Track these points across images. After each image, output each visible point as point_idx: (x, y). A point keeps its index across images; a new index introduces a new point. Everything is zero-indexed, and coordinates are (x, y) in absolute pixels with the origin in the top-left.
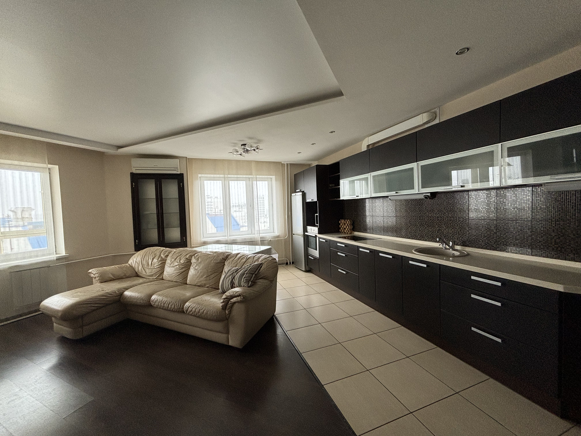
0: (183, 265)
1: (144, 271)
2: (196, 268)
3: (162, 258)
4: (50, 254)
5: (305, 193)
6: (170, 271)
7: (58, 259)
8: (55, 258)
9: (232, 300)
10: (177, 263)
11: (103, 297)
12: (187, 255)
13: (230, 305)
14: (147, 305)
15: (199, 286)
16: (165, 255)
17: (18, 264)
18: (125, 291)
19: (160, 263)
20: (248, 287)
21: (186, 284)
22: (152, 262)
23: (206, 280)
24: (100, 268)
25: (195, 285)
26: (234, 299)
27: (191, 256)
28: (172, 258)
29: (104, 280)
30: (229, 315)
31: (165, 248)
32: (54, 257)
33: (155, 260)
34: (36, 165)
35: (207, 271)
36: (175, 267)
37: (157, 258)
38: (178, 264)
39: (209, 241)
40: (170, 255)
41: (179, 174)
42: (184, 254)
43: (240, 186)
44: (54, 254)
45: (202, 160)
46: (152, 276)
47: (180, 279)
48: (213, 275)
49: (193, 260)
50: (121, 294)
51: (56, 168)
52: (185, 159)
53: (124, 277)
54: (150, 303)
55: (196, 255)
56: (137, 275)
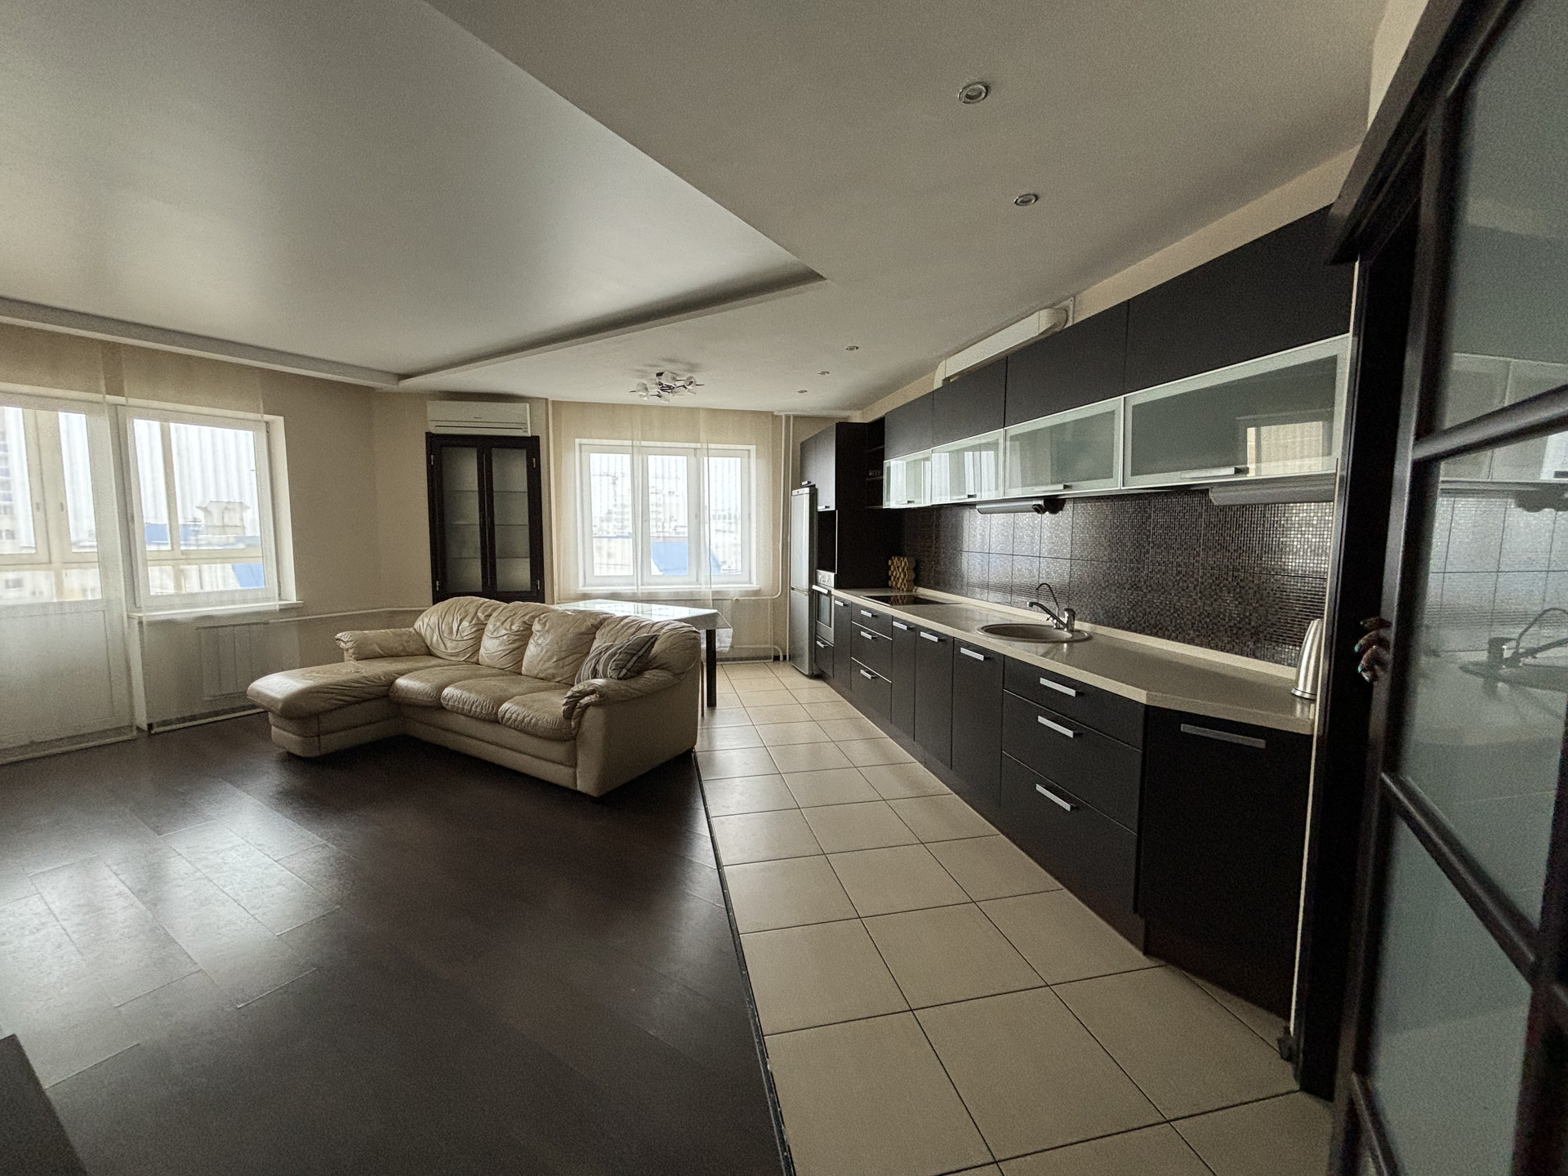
0: (517, 635)
1: (442, 646)
2: (540, 641)
3: (478, 619)
4: (267, 599)
5: (816, 490)
6: (492, 646)
7: (285, 610)
8: (278, 608)
9: (582, 701)
10: (506, 629)
11: (356, 685)
12: (525, 615)
13: (578, 710)
14: (435, 706)
15: (542, 679)
16: (486, 614)
17: (211, 613)
18: (396, 678)
19: (474, 630)
20: (618, 679)
21: (521, 674)
22: (458, 627)
23: (555, 668)
24: (358, 632)
25: (536, 678)
26: (587, 698)
27: (533, 618)
28: (499, 620)
29: (363, 655)
30: (576, 730)
31: (488, 600)
32: (274, 604)
33: (465, 624)
34: (241, 414)
35: (560, 647)
36: (501, 638)
37: (469, 618)
38: (506, 632)
39: (593, 592)
40: (495, 614)
41: (528, 437)
42: (521, 613)
43: (669, 468)
44: (275, 601)
45: (583, 405)
46: (457, 655)
47: (506, 663)
48: (571, 657)
49: (536, 627)
50: (391, 683)
51: (279, 421)
52: (544, 401)
53: (403, 654)
54: (441, 703)
55: (542, 616)
56: (429, 653)
